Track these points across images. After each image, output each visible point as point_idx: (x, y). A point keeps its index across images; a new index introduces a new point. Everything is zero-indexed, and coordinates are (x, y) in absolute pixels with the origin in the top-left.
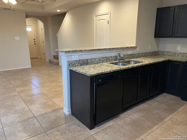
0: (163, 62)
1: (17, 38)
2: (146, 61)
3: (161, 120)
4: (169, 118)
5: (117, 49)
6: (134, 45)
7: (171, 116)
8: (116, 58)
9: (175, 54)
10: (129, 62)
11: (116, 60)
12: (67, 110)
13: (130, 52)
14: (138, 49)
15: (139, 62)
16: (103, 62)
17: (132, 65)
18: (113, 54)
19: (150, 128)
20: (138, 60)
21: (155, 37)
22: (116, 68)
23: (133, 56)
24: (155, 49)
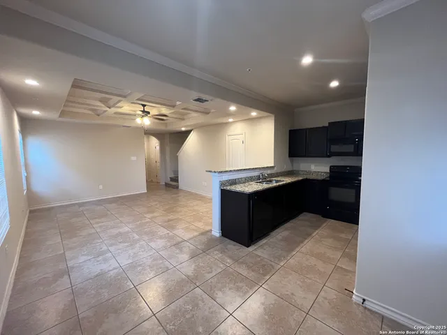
0: (302, 180)
1: (134, 158)
2: (287, 180)
3: (309, 235)
4: (315, 233)
5: (259, 168)
6: (273, 165)
7: (317, 231)
8: (259, 178)
9: (310, 172)
10: (271, 181)
11: (258, 179)
12: (216, 232)
13: (269, 172)
14: (275, 168)
15: (280, 181)
16: (248, 181)
17: (274, 184)
18: (256, 174)
19: (302, 242)
20: (279, 179)
21: (289, 156)
22: (265, 186)
23: (271, 175)
24: (290, 168)
